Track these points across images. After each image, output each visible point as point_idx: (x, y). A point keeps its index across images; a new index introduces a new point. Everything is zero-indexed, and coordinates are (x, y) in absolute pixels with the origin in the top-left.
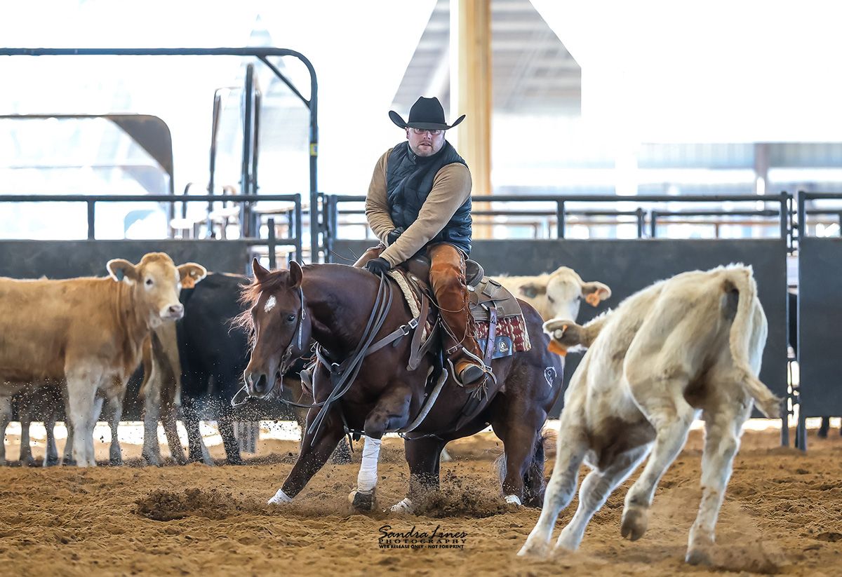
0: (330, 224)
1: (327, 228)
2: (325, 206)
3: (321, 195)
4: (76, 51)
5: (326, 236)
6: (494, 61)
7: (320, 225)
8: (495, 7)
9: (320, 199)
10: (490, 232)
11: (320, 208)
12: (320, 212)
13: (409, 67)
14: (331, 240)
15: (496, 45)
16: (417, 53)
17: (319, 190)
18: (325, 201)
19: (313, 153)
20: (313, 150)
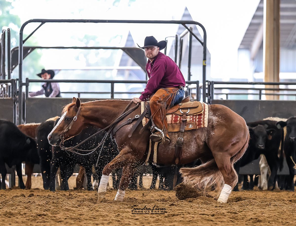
0: (211, 93)
1: (210, 95)
2: (209, 86)
3: (207, 81)
4: (107, 21)
5: (209, 98)
6: (281, 28)
7: (207, 94)
8: (282, 5)
9: (207, 83)
10: (278, 98)
11: (207, 86)
12: (207, 88)
13: (247, 30)
14: (211, 100)
15: (282, 21)
16: (251, 24)
17: (207, 79)
18: (209, 84)
19: (204, 64)
20: (204, 63)
